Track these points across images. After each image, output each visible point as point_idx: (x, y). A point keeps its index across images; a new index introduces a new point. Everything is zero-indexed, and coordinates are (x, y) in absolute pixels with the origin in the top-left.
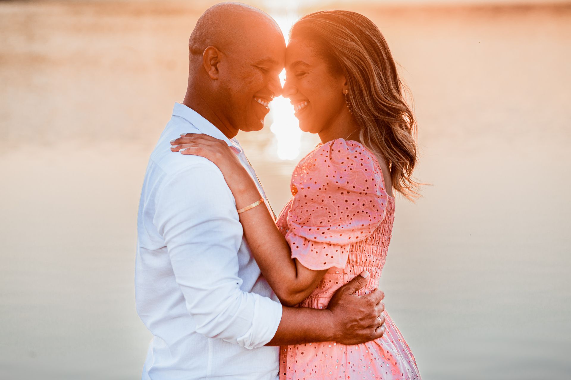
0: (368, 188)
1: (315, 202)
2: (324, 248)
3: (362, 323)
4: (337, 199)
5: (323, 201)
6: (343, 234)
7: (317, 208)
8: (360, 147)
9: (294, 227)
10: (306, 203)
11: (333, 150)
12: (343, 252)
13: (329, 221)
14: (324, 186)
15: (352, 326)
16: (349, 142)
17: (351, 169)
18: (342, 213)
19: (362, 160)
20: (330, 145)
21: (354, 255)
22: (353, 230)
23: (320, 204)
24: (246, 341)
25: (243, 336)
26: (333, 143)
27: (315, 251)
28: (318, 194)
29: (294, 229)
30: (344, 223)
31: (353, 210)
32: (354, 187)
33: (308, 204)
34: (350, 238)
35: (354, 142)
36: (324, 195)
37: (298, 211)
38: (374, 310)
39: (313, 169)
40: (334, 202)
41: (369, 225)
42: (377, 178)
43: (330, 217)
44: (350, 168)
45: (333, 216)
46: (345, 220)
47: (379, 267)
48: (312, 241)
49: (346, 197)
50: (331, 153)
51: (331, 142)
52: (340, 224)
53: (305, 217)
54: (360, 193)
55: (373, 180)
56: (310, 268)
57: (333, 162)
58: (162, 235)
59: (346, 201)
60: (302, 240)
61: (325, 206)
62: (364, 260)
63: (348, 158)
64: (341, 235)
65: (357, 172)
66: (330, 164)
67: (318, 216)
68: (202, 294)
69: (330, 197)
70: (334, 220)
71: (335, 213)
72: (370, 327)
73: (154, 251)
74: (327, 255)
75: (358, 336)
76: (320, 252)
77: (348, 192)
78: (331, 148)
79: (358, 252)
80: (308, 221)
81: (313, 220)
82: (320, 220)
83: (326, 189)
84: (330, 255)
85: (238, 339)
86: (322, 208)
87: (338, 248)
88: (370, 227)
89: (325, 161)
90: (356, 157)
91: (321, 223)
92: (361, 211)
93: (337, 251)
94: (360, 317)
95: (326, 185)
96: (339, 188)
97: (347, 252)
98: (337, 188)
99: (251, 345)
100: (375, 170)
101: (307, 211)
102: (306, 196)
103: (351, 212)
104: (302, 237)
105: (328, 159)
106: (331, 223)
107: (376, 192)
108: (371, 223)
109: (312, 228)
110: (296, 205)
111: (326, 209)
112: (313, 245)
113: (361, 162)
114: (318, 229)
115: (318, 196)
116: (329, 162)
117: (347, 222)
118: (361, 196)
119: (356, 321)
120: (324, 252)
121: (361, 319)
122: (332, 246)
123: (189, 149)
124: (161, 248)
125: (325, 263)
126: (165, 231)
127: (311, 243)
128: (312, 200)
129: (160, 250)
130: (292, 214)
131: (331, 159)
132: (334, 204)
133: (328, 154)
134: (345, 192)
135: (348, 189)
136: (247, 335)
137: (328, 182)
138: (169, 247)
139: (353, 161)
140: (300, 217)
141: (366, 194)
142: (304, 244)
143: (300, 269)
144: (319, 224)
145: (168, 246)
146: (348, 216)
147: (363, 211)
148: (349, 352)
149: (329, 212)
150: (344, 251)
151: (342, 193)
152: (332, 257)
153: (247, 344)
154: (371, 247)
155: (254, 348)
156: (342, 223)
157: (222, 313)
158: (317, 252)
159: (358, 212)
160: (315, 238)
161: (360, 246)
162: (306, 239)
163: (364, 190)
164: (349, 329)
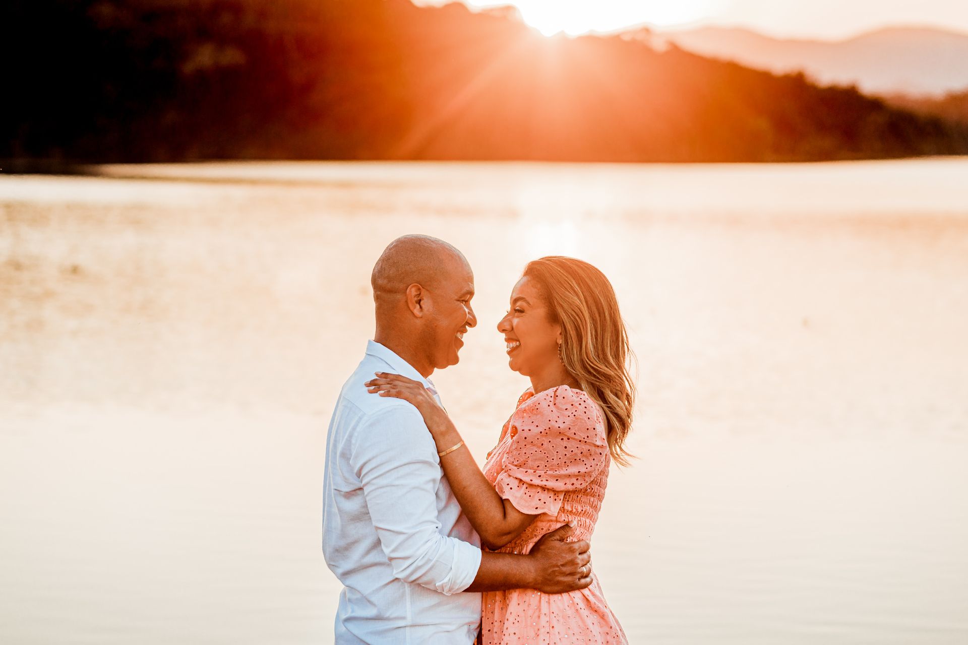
0: (588, 437)
1: (534, 445)
2: (538, 492)
3: (564, 569)
4: (556, 445)
5: (542, 444)
6: (559, 479)
7: (536, 451)
8: (584, 395)
9: (510, 468)
10: (525, 445)
11: (557, 396)
12: (555, 500)
13: (546, 466)
14: (545, 430)
15: (553, 571)
16: (574, 390)
17: (575, 416)
18: (560, 458)
19: (586, 407)
20: (554, 390)
21: (569, 505)
22: (570, 476)
23: (538, 447)
24: (445, 586)
25: (441, 581)
26: (557, 389)
27: (528, 494)
28: (539, 437)
29: (510, 470)
30: (560, 469)
31: (570, 457)
32: (575, 434)
33: (527, 446)
34: (565, 484)
35: (578, 391)
36: (544, 439)
37: (515, 453)
38: (576, 558)
39: (535, 413)
40: (553, 447)
41: (586, 472)
42: (598, 428)
43: (548, 461)
44: (573, 414)
45: (551, 461)
46: (562, 467)
47: (592, 519)
48: (527, 483)
49: (565, 443)
50: (555, 399)
51: (555, 389)
52: (557, 470)
53: (522, 460)
54: (580, 441)
55: (594, 429)
56: (521, 511)
57: (558, 408)
58: (359, 478)
59: (566, 447)
60: (517, 482)
61: (544, 450)
62: (579, 510)
63: (572, 405)
64: (557, 480)
65: (580, 419)
66: (554, 410)
67: (536, 459)
68: (402, 537)
69: (550, 442)
70: (552, 466)
71: (553, 458)
72: (572, 574)
73: (347, 492)
74: (540, 500)
75: (558, 583)
76: (534, 496)
77: (568, 439)
78: (555, 394)
79: (574, 502)
80: (525, 464)
81: (530, 463)
82: (537, 463)
83: (547, 433)
84: (543, 501)
85: (437, 585)
86: (541, 451)
87: (552, 494)
88: (586, 475)
89: (549, 406)
90: (580, 404)
91: (538, 466)
92: (578, 459)
93: (550, 497)
94: (562, 563)
95: (547, 429)
96: (560, 433)
97: (560, 500)
98: (558, 434)
99: (450, 590)
100: (597, 420)
101: (525, 453)
102: (525, 438)
103: (569, 459)
104: (516, 478)
105: (551, 404)
106: (548, 468)
107: (595, 441)
108: (587, 471)
109: (529, 470)
110: (514, 447)
111: (545, 453)
112: (527, 488)
113: (585, 410)
114: (534, 472)
115: (538, 439)
116: (552, 407)
117: (564, 469)
118: (580, 444)
119: (558, 566)
120: (537, 496)
121: (562, 565)
122: (546, 492)
123: (389, 391)
124: (355, 490)
125: (537, 508)
126: (363, 472)
127: (525, 486)
128: (532, 442)
129: (354, 493)
130: (508, 456)
131: (555, 404)
132: (553, 449)
133: (552, 399)
134: (565, 438)
135: (568, 435)
136: (446, 580)
137: (550, 426)
138: (367, 490)
139: (577, 408)
140: (517, 459)
141: (586, 442)
142: (518, 487)
143: (509, 510)
144: (536, 467)
145: (365, 488)
146: (565, 462)
147: (580, 459)
148: (552, 601)
149: (547, 457)
150: (557, 498)
151: (562, 439)
152: (545, 503)
153: (446, 589)
154: (589, 497)
155: (452, 594)
156: (558, 469)
157: (422, 556)
158: (530, 496)
159: (575, 460)
160: (531, 480)
161: (578, 496)
162: (521, 480)
163: (584, 438)
164: (549, 575)
